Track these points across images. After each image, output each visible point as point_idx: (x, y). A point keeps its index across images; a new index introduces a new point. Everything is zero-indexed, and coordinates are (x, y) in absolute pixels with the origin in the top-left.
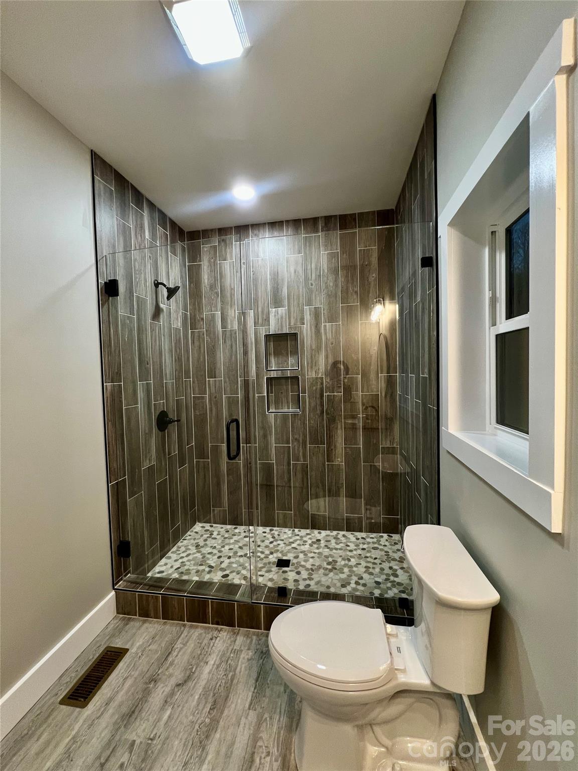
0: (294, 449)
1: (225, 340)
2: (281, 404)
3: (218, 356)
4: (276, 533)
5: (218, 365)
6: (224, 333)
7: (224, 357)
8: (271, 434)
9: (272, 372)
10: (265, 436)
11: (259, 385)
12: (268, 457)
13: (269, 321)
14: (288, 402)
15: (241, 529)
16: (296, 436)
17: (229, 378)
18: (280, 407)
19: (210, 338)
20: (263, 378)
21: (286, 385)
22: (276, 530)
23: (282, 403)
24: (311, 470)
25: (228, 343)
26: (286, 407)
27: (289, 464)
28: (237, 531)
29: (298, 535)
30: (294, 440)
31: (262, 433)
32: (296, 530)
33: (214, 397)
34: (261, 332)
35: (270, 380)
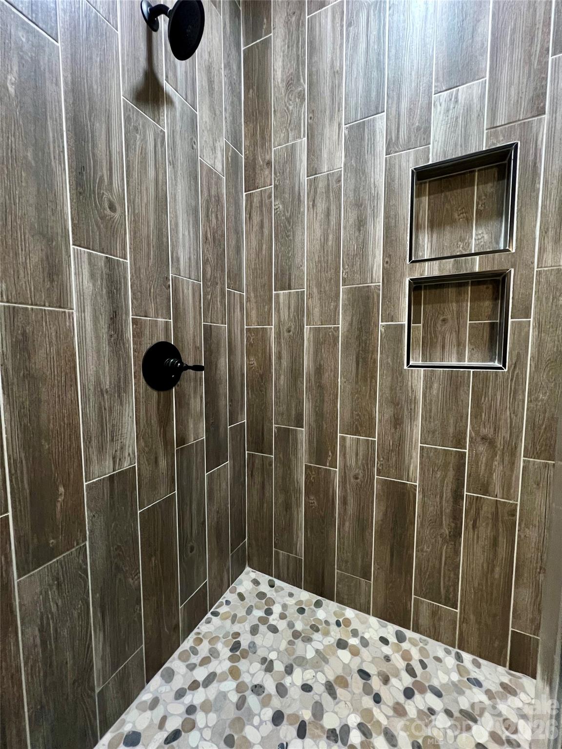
0: (475, 461)
1: (314, 201)
2: (439, 348)
3: (298, 239)
4: (415, 654)
5: (298, 260)
6: (313, 184)
7: (311, 241)
8: (412, 418)
9: (427, 263)
10: (397, 422)
11: (390, 299)
12: (401, 467)
13: (427, 131)
14: (460, 344)
15: (329, 610)
16: (484, 431)
17: (319, 285)
18: (438, 353)
19: (283, 203)
20: (401, 282)
21: (457, 302)
22: (414, 643)
23: (443, 347)
24: (526, 522)
25: (321, 206)
26: (454, 356)
27: (457, 496)
28: (321, 614)
29: (477, 683)
30: (479, 439)
31: (389, 412)
32: (467, 657)
33: (285, 328)
34: (404, 164)
35: (417, 286)
